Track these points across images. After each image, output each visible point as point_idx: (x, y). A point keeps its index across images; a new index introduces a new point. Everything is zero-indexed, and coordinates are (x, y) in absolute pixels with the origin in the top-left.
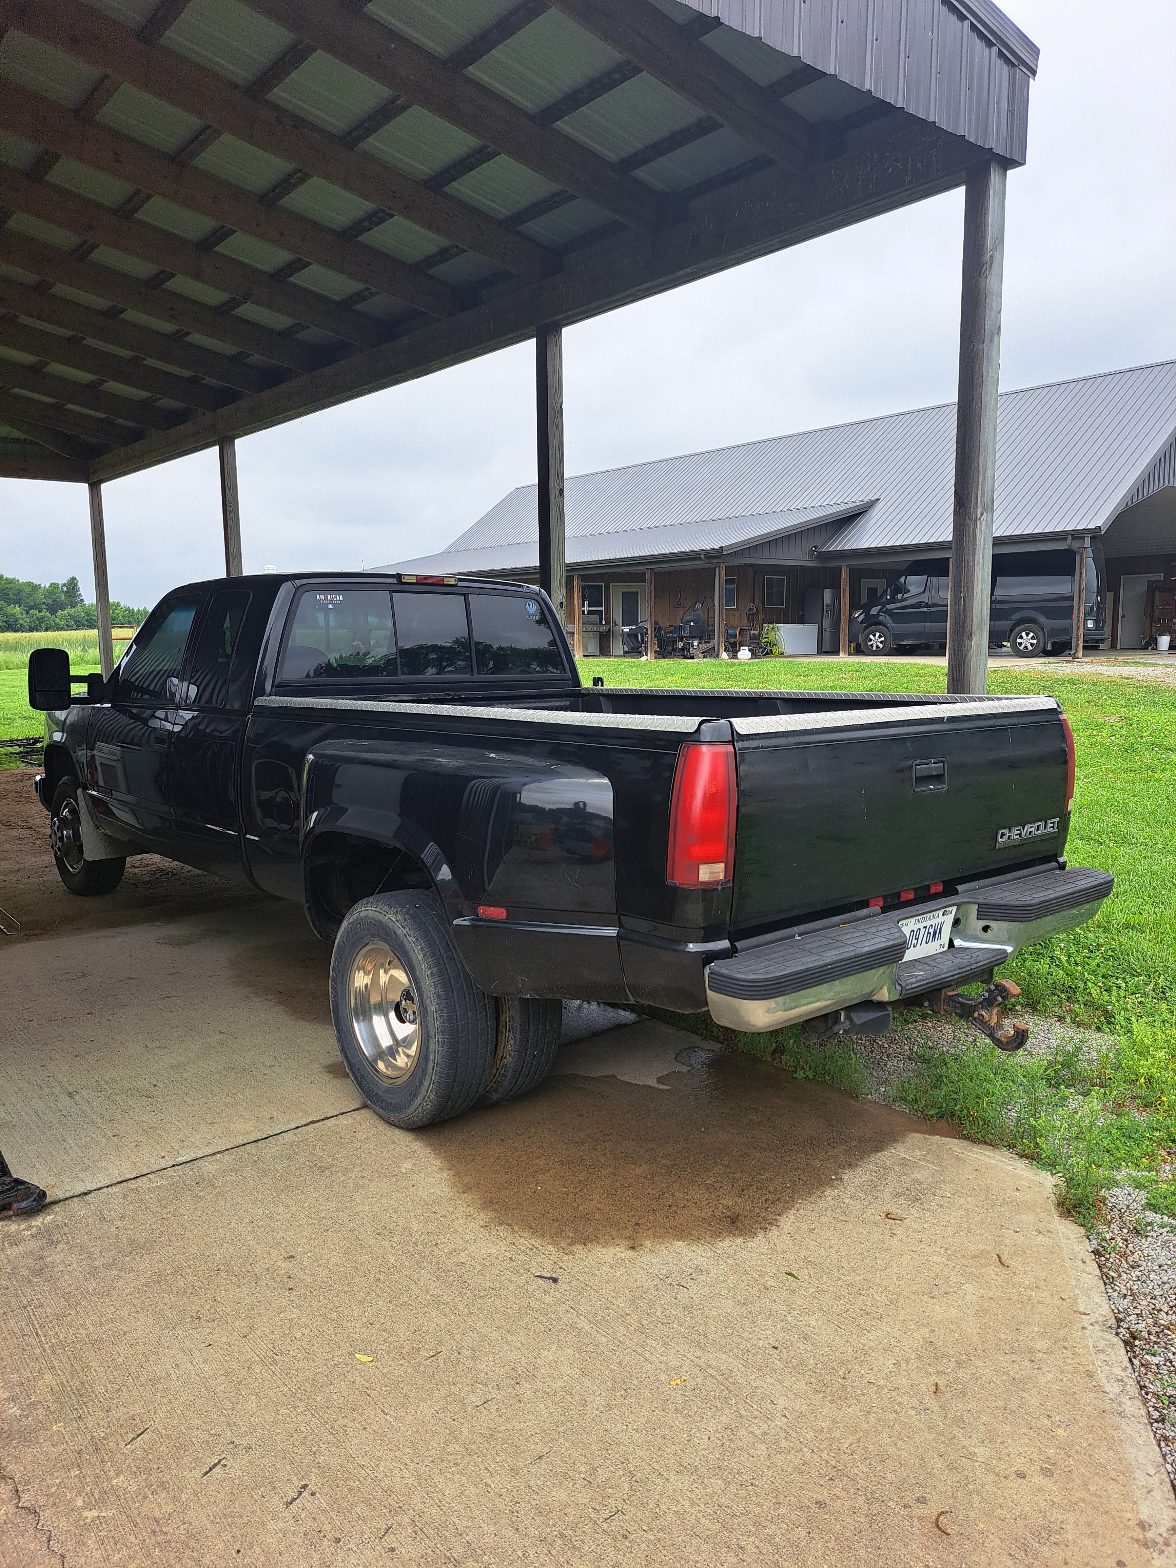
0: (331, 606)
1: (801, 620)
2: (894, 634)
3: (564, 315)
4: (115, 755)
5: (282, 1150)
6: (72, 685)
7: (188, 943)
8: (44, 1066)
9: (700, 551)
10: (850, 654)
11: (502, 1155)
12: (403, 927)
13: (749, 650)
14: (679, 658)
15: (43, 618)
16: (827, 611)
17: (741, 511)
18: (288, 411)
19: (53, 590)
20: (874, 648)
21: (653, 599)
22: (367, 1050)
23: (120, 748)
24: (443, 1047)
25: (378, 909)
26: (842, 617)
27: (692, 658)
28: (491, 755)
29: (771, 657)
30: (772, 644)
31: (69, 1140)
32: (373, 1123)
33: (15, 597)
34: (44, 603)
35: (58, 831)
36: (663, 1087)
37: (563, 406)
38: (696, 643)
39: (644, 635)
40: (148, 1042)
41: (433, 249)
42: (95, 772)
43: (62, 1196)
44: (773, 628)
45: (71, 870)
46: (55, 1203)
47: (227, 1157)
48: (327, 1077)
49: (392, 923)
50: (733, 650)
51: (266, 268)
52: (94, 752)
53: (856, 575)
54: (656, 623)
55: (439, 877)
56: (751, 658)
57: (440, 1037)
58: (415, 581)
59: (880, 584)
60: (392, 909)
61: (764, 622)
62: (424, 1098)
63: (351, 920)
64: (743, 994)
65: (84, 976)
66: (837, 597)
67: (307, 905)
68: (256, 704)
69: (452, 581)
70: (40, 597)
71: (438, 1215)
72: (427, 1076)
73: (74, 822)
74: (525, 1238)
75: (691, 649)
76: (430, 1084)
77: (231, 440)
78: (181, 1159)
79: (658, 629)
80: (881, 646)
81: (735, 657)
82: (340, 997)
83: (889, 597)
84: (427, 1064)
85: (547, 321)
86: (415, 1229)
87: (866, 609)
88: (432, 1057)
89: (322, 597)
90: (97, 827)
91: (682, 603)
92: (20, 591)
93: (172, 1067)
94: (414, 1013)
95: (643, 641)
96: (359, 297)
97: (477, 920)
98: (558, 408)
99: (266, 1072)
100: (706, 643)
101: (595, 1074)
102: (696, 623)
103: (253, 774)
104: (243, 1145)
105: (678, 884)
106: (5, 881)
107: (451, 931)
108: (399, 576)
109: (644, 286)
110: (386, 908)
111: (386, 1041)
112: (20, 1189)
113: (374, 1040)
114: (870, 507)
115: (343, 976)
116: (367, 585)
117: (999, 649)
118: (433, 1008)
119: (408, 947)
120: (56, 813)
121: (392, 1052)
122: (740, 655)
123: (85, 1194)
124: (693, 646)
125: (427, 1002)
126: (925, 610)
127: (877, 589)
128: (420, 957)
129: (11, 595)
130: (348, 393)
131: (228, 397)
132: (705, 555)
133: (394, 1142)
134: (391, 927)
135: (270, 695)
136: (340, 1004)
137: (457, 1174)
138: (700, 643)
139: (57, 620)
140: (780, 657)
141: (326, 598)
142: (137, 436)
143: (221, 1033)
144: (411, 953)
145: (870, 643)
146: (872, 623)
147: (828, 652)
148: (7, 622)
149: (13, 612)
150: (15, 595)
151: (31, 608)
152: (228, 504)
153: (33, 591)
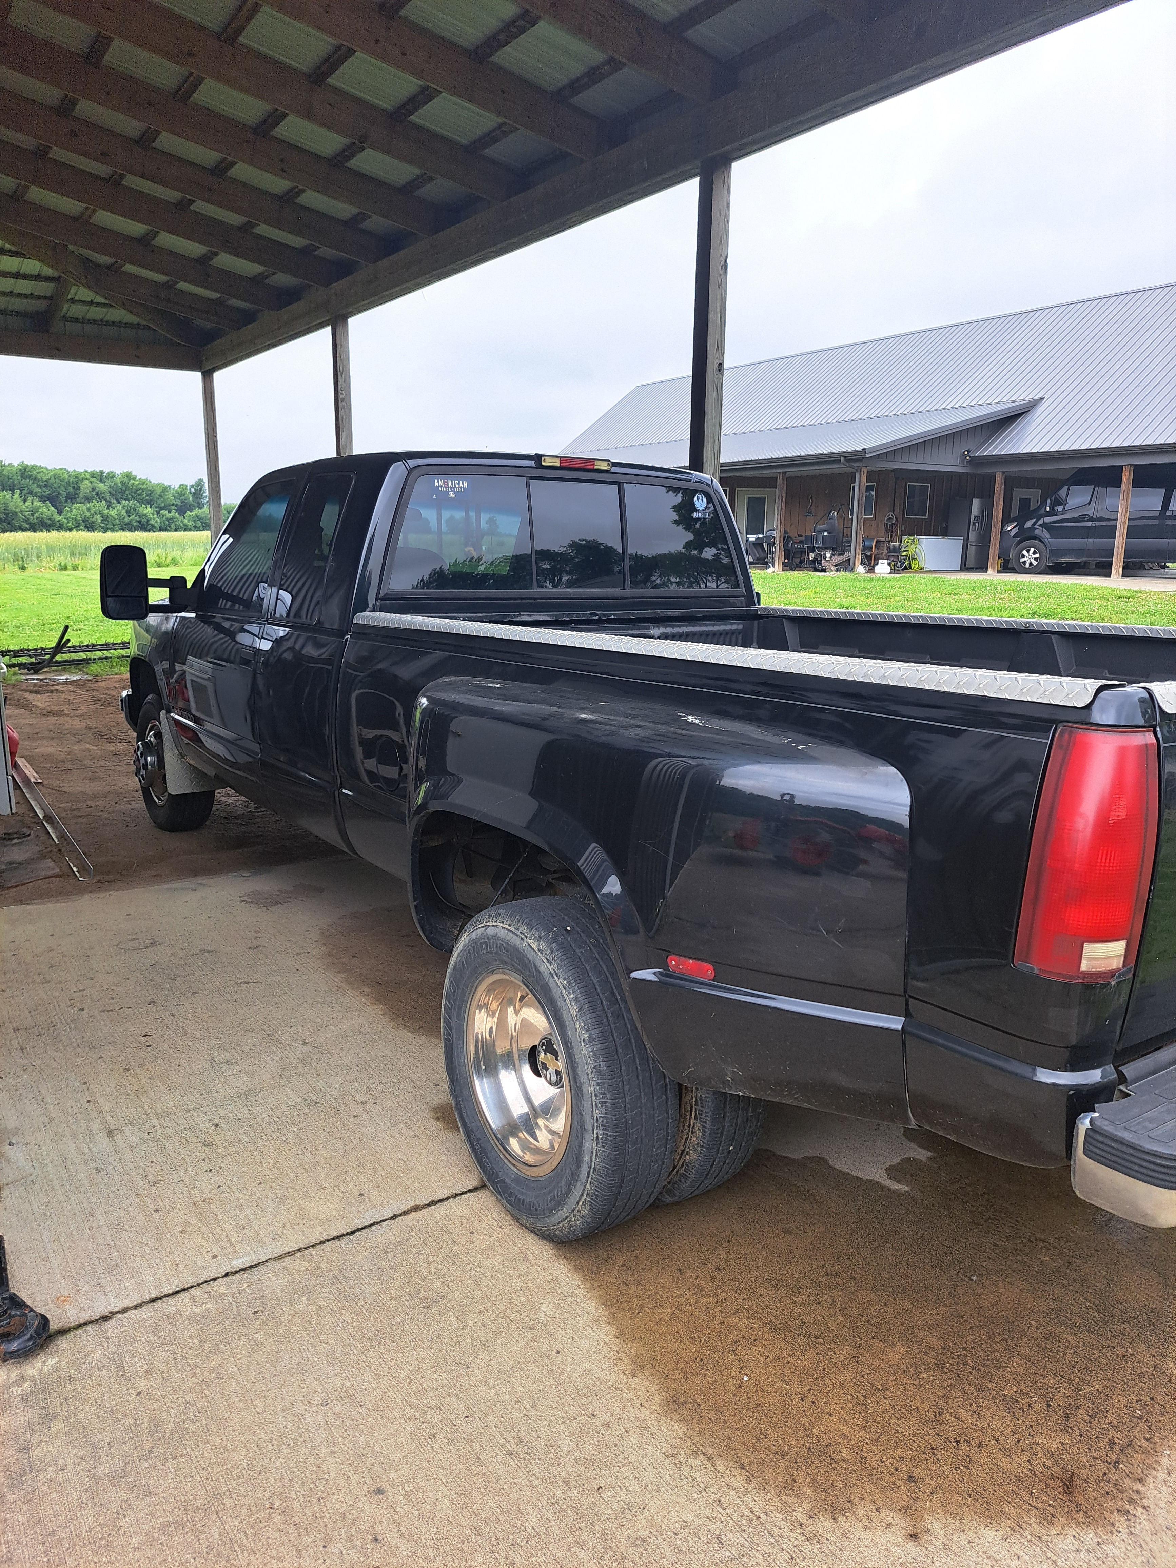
0: (452, 495)
1: (945, 533)
2: (1051, 551)
3: (736, 144)
4: (206, 673)
5: (373, 1259)
6: (150, 589)
7: (277, 903)
8: (85, 1083)
9: (839, 453)
10: (998, 572)
11: (682, 1300)
12: (549, 961)
13: (889, 564)
14: (810, 570)
15: (172, 519)
16: (974, 523)
17: (884, 411)
18: (407, 282)
19: (181, 492)
20: (1027, 566)
21: (783, 505)
22: (493, 1119)
23: (211, 665)
24: (603, 1147)
25: (512, 928)
26: (993, 530)
27: (824, 571)
28: (690, 719)
29: (910, 572)
30: (911, 558)
31: (98, 1213)
32: (497, 1218)
33: (148, 498)
34: (173, 505)
35: (141, 757)
36: (896, 1186)
37: (728, 261)
38: (828, 555)
39: (771, 544)
40: (215, 1053)
41: (577, 69)
42: (185, 689)
43: (74, 1320)
44: (913, 540)
45: (157, 801)
46: (63, 1332)
47: (298, 1265)
48: (436, 1127)
49: (533, 953)
50: (870, 563)
51: (385, 105)
52: (185, 668)
53: (1011, 483)
54: (785, 532)
55: (605, 890)
56: (890, 573)
57: (601, 1132)
58: (558, 465)
59: (1034, 495)
60: (533, 932)
61: (903, 533)
62: (573, 1211)
63: (474, 935)
64: (1157, 1179)
65: (154, 944)
66: (987, 508)
67: (415, 903)
68: (355, 621)
69: (604, 466)
70: (170, 498)
71: (598, 1422)
72: (579, 1184)
73: (157, 749)
74: (736, 1490)
75: (823, 561)
76: (582, 1195)
77: (344, 318)
78: (238, 1263)
79: (787, 539)
80: (1035, 563)
81: (871, 569)
82: (455, 1036)
83: (1048, 509)
84: (578, 1167)
85: (715, 153)
86: (565, 1449)
87: (1020, 521)
88: (586, 1158)
89: (441, 483)
90: (182, 756)
91: (813, 510)
92: (152, 492)
93: (240, 1096)
94: (558, 1073)
95: (770, 552)
96: (490, 138)
97: (666, 975)
98: (723, 263)
99: (357, 1112)
100: (839, 554)
101: (797, 1155)
102: (829, 533)
103: (354, 710)
104: (322, 1243)
105: (1036, 971)
106: (91, 807)
107: (626, 987)
108: (538, 458)
109: (843, 99)
110: (523, 929)
111: (518, 1108)
112: (14, 1316)
113: (502, 1106)
114: (1033, 406)
115: (460, 1008)
116: (498, 469)
117: (1163, 570)
118: (591, 1089)
119: (556, 993)
120: (141, 737)
121: (528, 1124)
122: (878, 569)
123: (105, 1318)
124: (825, 558)
125: (583, 1078)
126: (1089, 524)
127: (1030, 499)
128: (574, 1010)
129: (144, 496)
130: (473, 257)
131: (343, 269)
132: (845, 457)
133: (526, 1259)
134: (531, 958)
135: (374, 610)
136: (455, 1046)
137: (621, 1334)
138: (833, 555)
139: (186, 521)
140: (921, 573)
141: (446, 484)
142: (248, 318)
143: (305, 1043)
144: (560, 1003)
145: (1022, 560)
146: (1026, 537)
147: (973, 568)
148: (140, 522)
149: (145, 512)
150: (147, 496)
151: (162, 509)
152: (340, 391)
153: (163, 491)
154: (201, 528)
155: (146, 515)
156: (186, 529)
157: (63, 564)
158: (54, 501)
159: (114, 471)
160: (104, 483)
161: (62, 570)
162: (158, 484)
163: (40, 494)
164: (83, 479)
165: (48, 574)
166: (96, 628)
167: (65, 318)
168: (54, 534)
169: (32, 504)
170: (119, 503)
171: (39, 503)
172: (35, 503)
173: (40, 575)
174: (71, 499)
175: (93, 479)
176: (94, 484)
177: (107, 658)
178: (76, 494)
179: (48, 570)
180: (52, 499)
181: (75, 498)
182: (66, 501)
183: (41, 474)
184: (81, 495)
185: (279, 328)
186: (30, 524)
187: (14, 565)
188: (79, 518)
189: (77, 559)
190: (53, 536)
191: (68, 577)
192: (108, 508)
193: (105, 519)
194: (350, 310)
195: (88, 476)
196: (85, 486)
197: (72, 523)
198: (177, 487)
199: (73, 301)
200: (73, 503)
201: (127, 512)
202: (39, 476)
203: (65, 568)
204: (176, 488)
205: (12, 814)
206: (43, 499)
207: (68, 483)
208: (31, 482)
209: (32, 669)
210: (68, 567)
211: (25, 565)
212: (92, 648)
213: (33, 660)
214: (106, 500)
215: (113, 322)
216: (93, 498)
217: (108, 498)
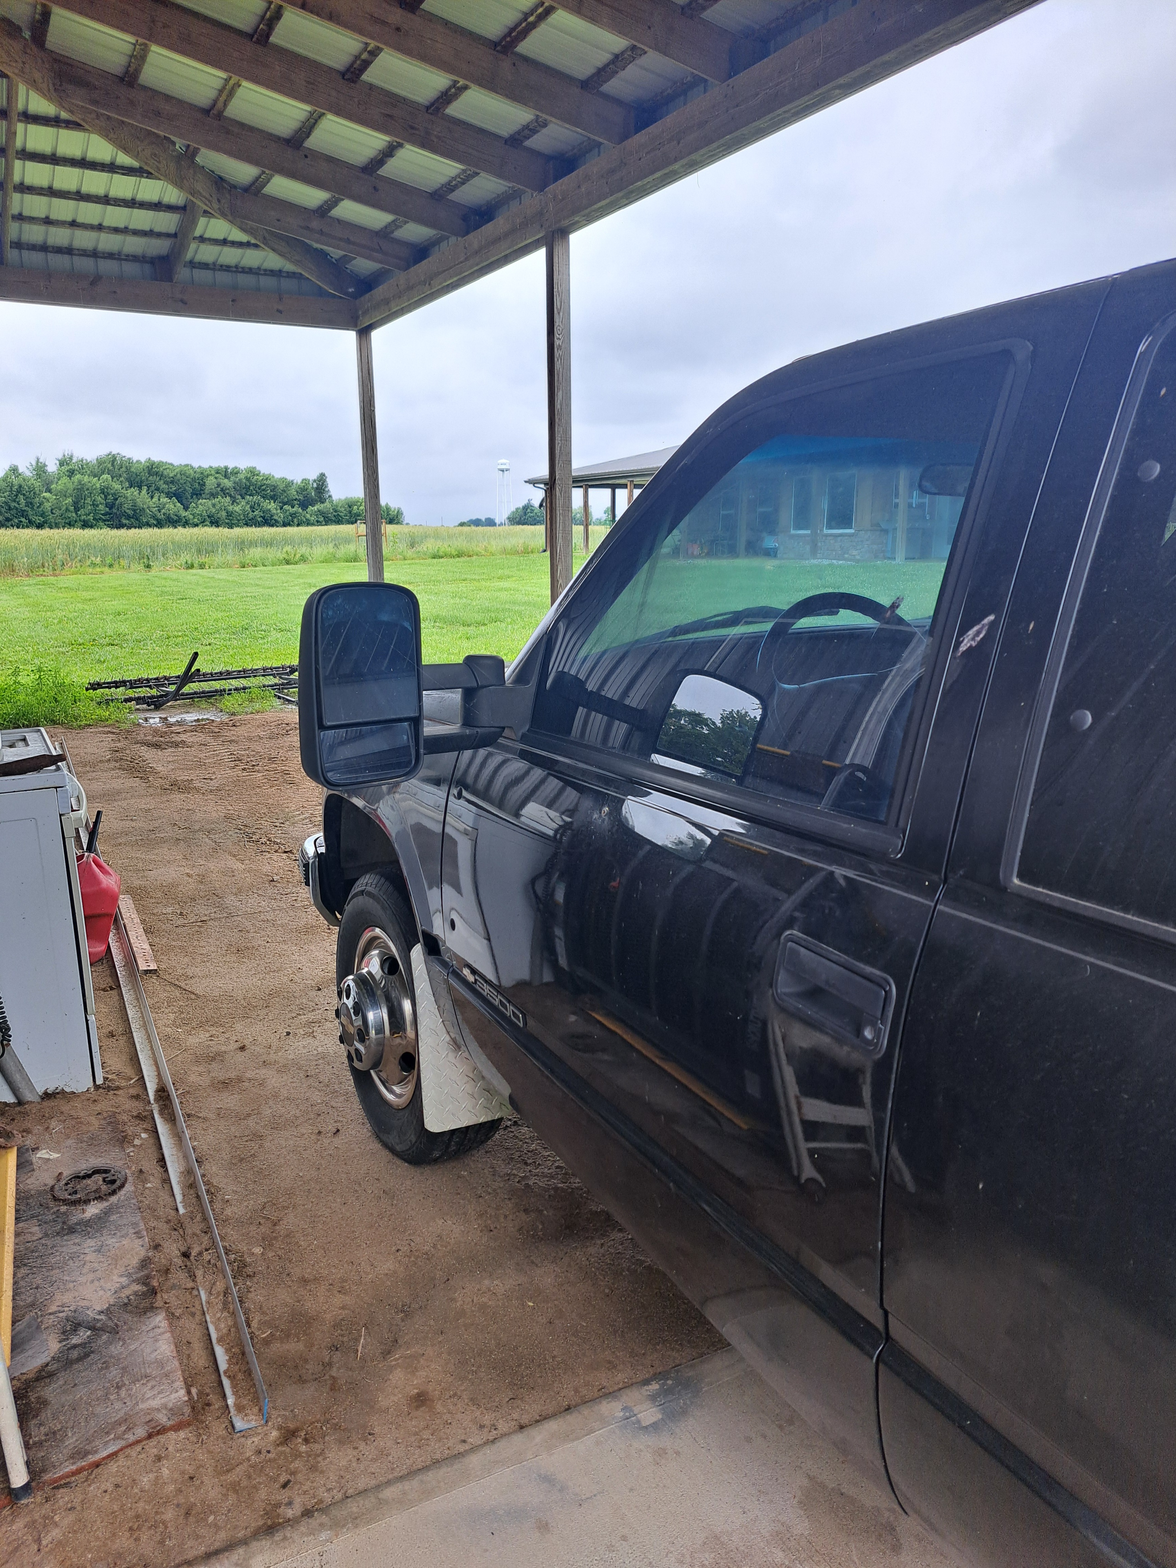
15: (295, 513)
19: (304, 486)
33: (271, 493)
34: (296, 499)
70: (293, 492)
77: (563, 233)
92: (275, 487)
129: (269, 491)
139: (308, 516)
148: (263, 517)
149: (269, 507)
150: (271, 491)
151: (285, 504)
152: (556, 335)
153: (286, 487)
154: (324, 523)
155: (269, 510)
156: (308, 523)
157: (189, 562)
158: (181, 497)
159: (238, 466)
160: (228, 478)
161: (188, 568)
162: (281, 479)
163: (167, 491)
164: (208, 476)
165: (174, 574)
166: (229, 643)
167: (193, 264)
168: (180, 530)
169: (159, 500)
170: (243, 498)
171: (166, 500)
172: (161, 500)
173: (165, 574)
174: (197, 495)
175: (217, 475)
176: (219, 480)
177: (244, 688)
178: (201, 490)
179: (174, 569)
180: (178, 496)
181: (201, 495)
182: (192, 497)
183: (168, 470)
184: (206, 491)
185: (466, 259)
186: (157, 520)
187: (139, 564)
188: (204, 513)
189: (203, 556)
190: (180, 533)
191: (195, 577)
192: (232, 504)
193: (229, 514)
194: (576, 219)
195: (213, 472)
196: (210, 482)
197: (198, 520)
198: (299, 481)
199: (202, 239)
200: (199, 499)
201: (251, 507)
202: (165, 473)
203: (192, 567)
204: (299, 483)
205: (97, 1087)
206: (169, 495)
207: (194, 480)
208: (158, 479)
209: (153, 703)
210: (195, 565)
211: (151, 563)
212: (227, 675)
213: (154, 692)
214: (231, 496)
215: (250, 269)
216: (217, 494)
217: (232, 493)
